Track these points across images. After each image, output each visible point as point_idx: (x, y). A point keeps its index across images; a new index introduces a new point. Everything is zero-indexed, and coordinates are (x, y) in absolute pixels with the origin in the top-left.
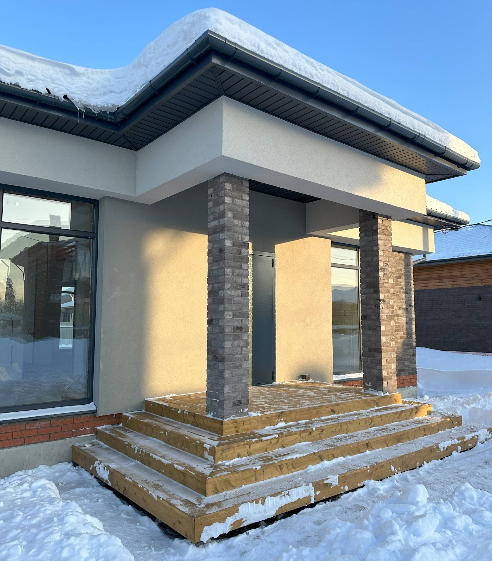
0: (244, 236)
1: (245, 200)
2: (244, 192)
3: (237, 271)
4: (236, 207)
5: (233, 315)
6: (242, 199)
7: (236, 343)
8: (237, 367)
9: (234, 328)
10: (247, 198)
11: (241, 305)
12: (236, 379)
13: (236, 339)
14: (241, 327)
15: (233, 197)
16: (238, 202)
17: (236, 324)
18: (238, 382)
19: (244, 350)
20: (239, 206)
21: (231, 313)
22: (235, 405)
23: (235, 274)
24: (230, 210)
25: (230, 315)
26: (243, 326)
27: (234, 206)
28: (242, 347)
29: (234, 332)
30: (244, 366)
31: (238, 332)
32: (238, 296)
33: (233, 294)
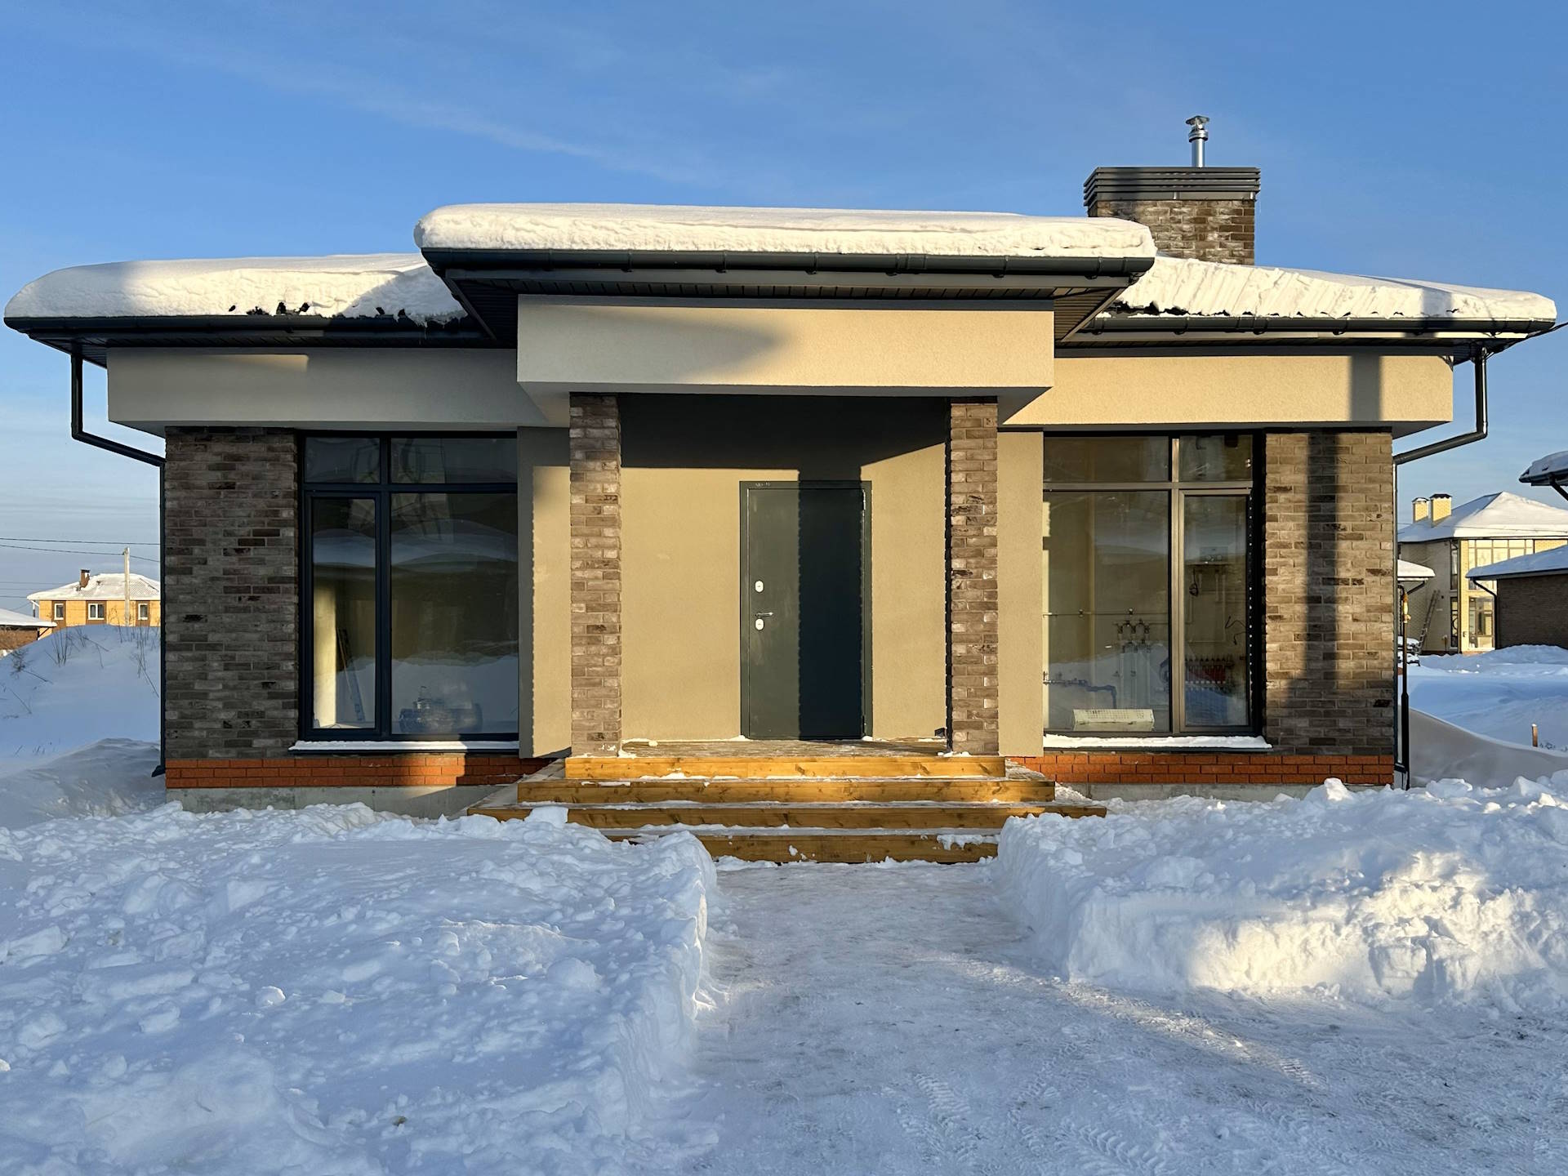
0: (606, 486)
1: (608, 427)
2: (608, 416)
3: (593, 541)
4: (591, 441)
5: (588, 608)
6: (604, 428)
7: (593, 649)
8: (594, 685)
9: (588, 627)
10: (612, 423)
11: (602, 593)
12: (593, 702)
13: (593, 644)
14: (602, 626)
15: (584, 427)
16: (596, 432)
17: (591, 622)
18: (598, 706)
19: (608, 661)
20: (596, 439)
21: (583, 605)
22: (591, 738)
23: (589, 545)
24: (580, 447)
25: (581, 608)
26: (606, 625)
27: (586, 440)
28: (604, 656)
29: (588, 632)
30: (608, 684)
31: (596, 634)
32: (596, 578)
33: (586, 576)
